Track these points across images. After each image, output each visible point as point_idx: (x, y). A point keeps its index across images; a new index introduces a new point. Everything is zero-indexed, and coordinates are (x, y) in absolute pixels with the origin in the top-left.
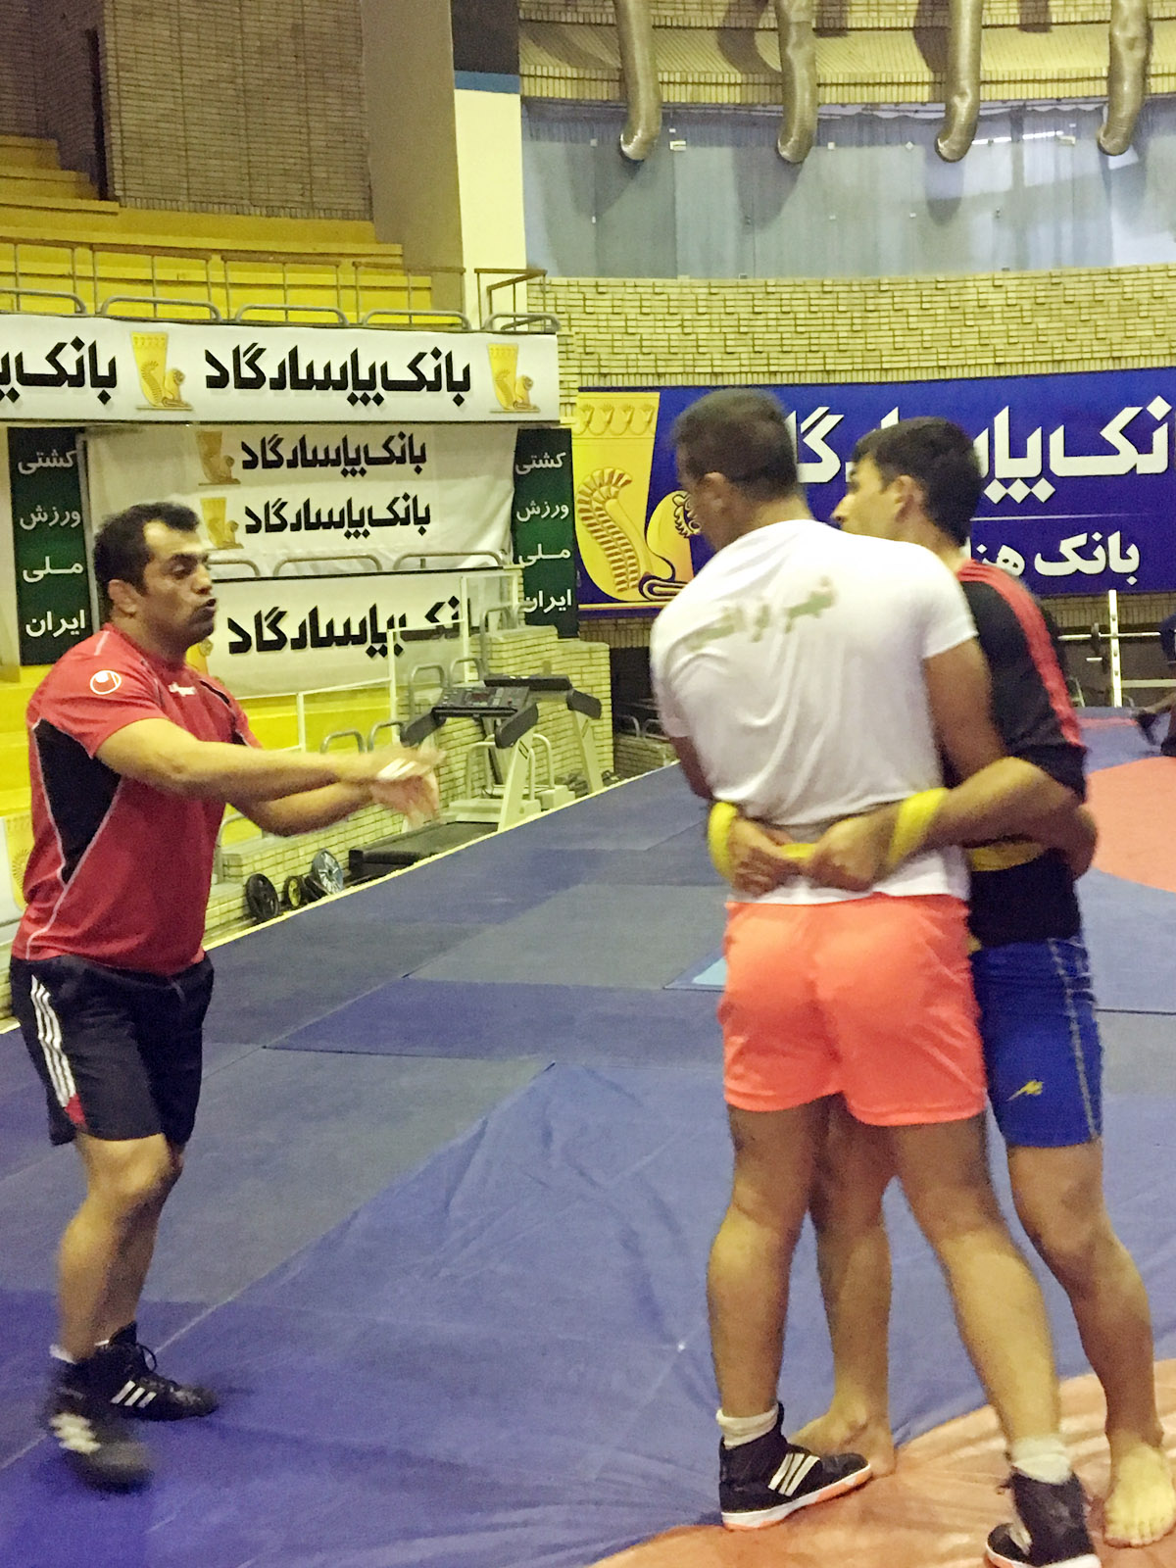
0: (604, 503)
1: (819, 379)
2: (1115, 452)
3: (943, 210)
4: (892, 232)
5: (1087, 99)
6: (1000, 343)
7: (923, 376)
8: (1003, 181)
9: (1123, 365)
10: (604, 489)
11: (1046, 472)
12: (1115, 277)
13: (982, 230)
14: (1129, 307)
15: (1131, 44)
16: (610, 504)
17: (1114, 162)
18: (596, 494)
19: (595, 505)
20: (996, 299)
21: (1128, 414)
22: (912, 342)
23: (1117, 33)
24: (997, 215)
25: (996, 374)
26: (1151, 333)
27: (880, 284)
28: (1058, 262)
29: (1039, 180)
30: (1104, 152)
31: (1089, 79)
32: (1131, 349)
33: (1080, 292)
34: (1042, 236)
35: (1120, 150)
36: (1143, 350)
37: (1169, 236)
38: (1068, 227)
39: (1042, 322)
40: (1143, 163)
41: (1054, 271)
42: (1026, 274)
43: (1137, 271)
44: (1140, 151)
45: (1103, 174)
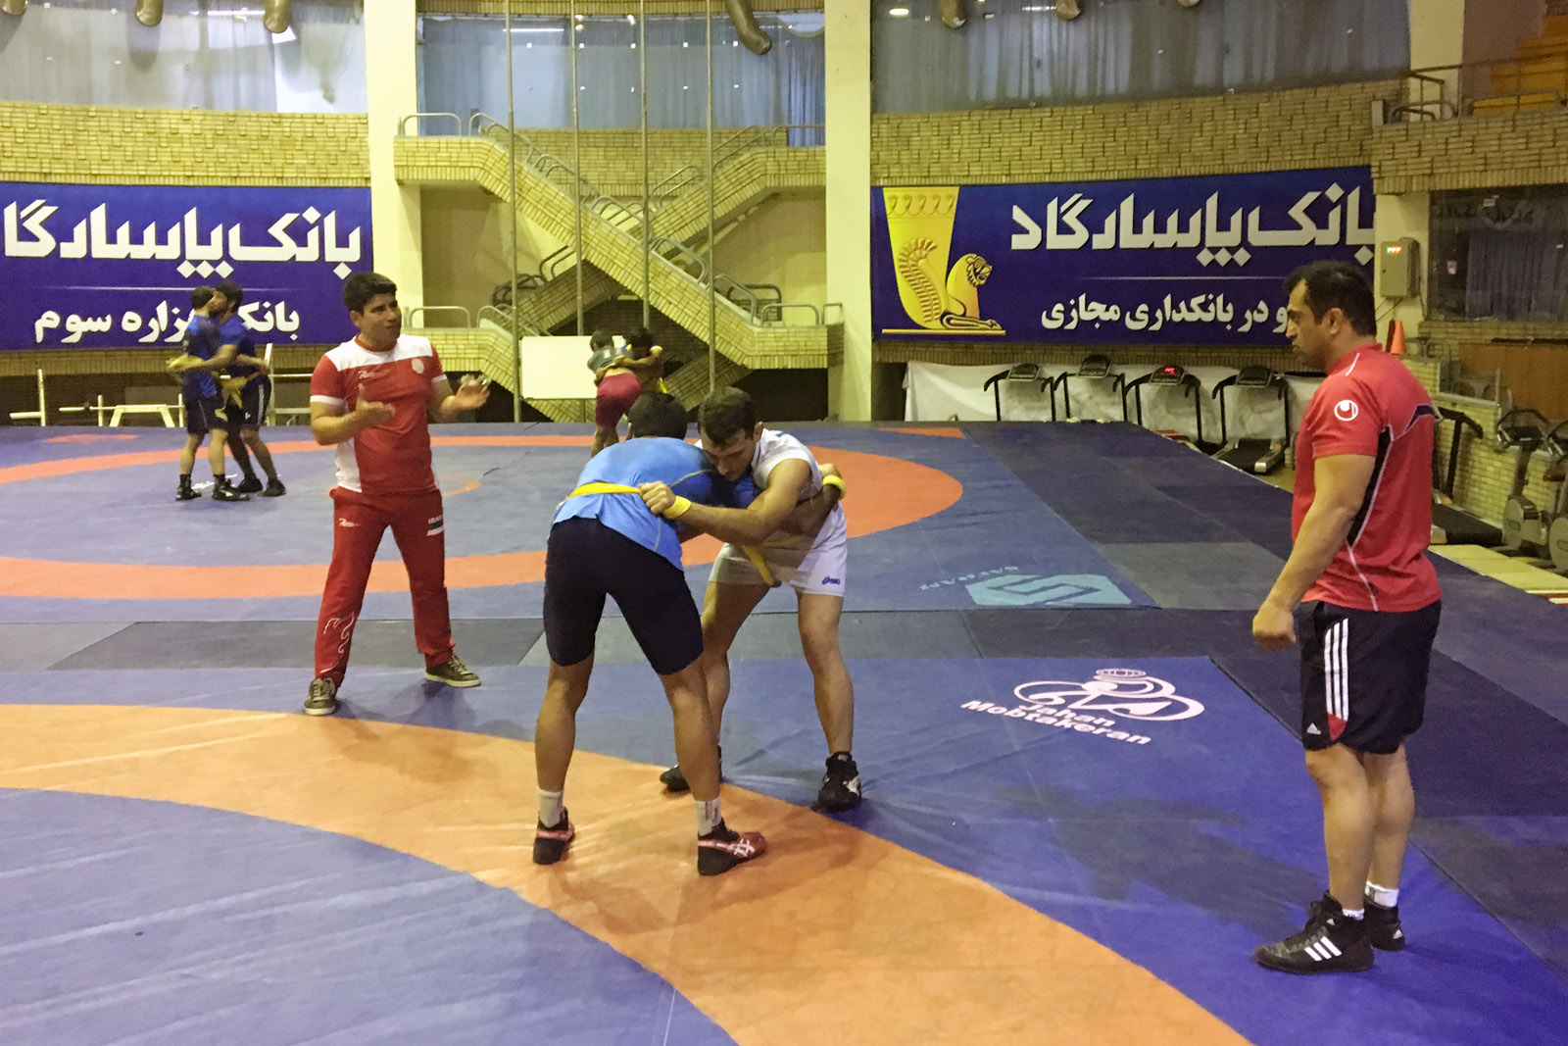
1: (38, 179)
2: (279, 245)
3: (143, 60)
4: (104, 71)
6: (188, 161)
7: (128, 182)
8: (193, 42)
9: (285, 183)
11: (227, 257)
12: (277, 120)
13: (177, 78)
14: (287, 141)
17: (277, 38)
20: (185, 129)
21: (288, 218)
22: (117, 155)
24: (188, 69)
25: (186, 184)
26: (305, 161)
27: (88, 111)
28: (237, 105)
29: (221, 46)
30: (270, 32)
32: (290, 172)
33: (252, 128)
34: (223, 86)
35: (280, 30)
36: (299, 173)
37: (318, 94)
38: (243, 82)
39: (221, 148)
40: (298, 42)
41: (232, 112)
42: (210, 112)
43: (293, 116)
44: (297, 31)
45: (271, 46)
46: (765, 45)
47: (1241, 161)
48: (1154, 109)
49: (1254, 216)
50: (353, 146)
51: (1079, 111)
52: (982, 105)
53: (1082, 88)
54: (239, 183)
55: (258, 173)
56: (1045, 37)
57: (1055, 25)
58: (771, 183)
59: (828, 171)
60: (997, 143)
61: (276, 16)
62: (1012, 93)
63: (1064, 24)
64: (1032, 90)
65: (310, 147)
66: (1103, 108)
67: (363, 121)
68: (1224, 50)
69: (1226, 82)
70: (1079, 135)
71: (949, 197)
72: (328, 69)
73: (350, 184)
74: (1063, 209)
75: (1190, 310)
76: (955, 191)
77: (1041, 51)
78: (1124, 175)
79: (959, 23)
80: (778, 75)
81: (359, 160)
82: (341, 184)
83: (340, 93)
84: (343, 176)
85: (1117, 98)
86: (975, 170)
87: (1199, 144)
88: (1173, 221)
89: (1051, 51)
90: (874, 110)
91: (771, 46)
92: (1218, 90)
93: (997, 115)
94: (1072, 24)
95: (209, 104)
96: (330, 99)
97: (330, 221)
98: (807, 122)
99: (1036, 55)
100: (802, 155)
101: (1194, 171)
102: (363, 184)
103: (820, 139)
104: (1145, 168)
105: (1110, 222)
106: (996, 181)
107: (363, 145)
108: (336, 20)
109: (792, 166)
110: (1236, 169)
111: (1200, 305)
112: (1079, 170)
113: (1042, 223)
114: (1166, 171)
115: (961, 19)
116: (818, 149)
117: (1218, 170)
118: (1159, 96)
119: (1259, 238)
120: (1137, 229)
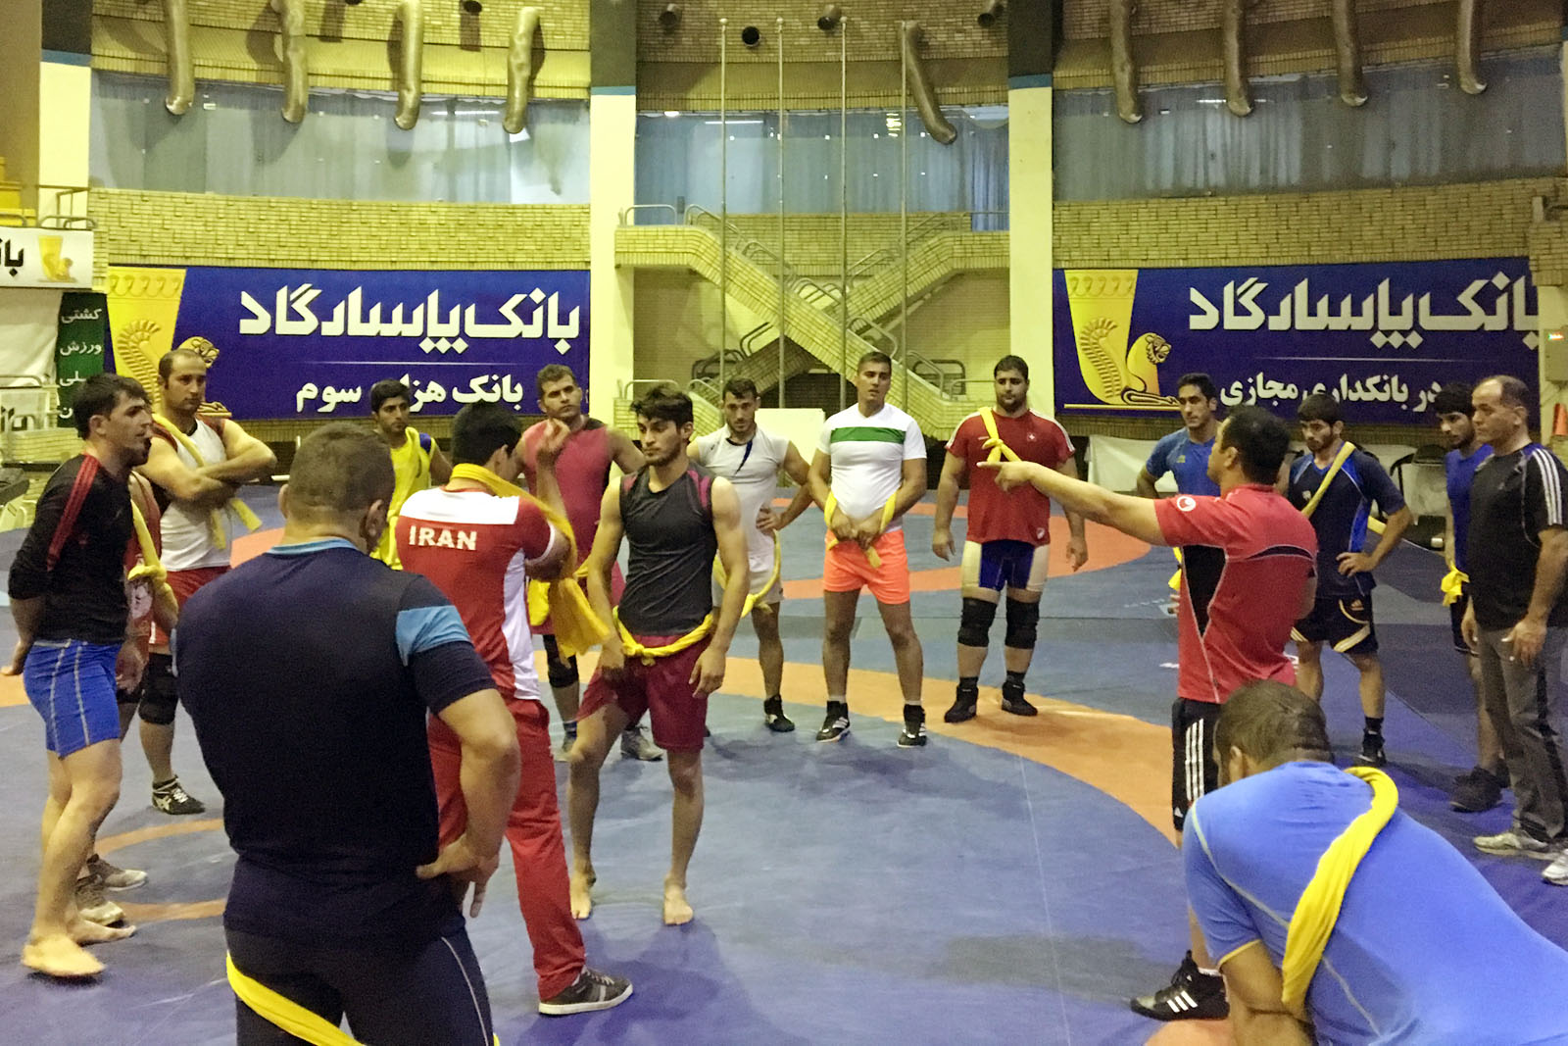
0: (138, 343)
1: (306, 265)
2: (509, 322)
3: (399, 159)
4: (364, 170)
5: (496, 98)
6: (434, 248)
7: (380, 267)
8: (442, 145)
9: (516, 267)
10: (139, 333)
11: (462, 334)
12: (511, 211)
13: (426, 174)
14: (519, 230)
15: (520, 67)
16: (142, 344)
17: (514, 138)
18: (133, 337)
19: (131, 344)
20: (432, 220)
21: (517, 299)
22: (374, 244)
23: (512, 60)
24: (436, 167)
25: (431, 268)
26: (533, 247)
27: (351, 205)
28: (476, 198)
29: (465, 145)
30: (507, 132)
31: (496, 85)
32: (520, 257)
33: (488, 218)
34: (465, 181)
35: (517, 131)
36: (528, 258)
37: (548, 187)
38: (483, 176)
39: (462, 236)
40: (532, 140)
41: (472, 204)
42: (453, 205)
43: (525, 207)
44: (530, 132)
45: (508, 144)
46: (951, 137)
47: (1412, 249)
48: (1325, 200)
49: (1425, 301)
50: (576, 233)
51: (1251, 201)
52: (1159, 194)
53: (1255, 179)
54: (476, 267)
55: (492, 258)
56: (1219, 132)
57: (1227, 119)
58: (959, 265)
59: (1012, 254)
60: (1174, 228)
61: (515, 119)
62: (1188, 181)
63: (1237, 120)
64: (1207, 180)
65: (539, 235)
66: (1275, 198)
67: (586, 210)
68: (1391, 145)
69: (1394, 174)
70: (1252, 223)
71: (1128, 279)
72: (555, 164)
73: (572, 267)
74: (1240, 290)
75: (1366, 390)
76: (1134, 274)
77: (1214, 144)
78: (1299, 261)
79: (1135, 118)
80: (962, 164)
81: (581, 247)
82: (565, 267)
83: (567, 184)
84: (565, 260)
85: (1289, 189)
86: (1153, 254)
87: (1369, 233)
88: (1346, 304)
89: (1224, 145)
90: (1055, 197)
91: (955, 138)
92: (1386, 183)
93: (1174, 203)
94: (1244, 121)
95: (452, 196)
96: (558, 192)
97: (554, 300)
98: (991, 209)
99: (1211, 146)
100: (987, 239)
101: (1365, 258)
102: (583, 267)
103: (1003, 223)
104: (1319, 255)
105: (1285, 304)
106: (1173, 264)
107: (585, 233)
108: (564, 121)
109: (977, 249)
110: (1406, 257)
111: (1375, 385)
112: (1254, 256)
113: (1219, 305)
114: (1338, 257)
115: (1137, 115)
116: (1002, 233)
117: (1387, 258)
118: (1329, 188)
119: (1430, 322)
120: (1312, 312)
